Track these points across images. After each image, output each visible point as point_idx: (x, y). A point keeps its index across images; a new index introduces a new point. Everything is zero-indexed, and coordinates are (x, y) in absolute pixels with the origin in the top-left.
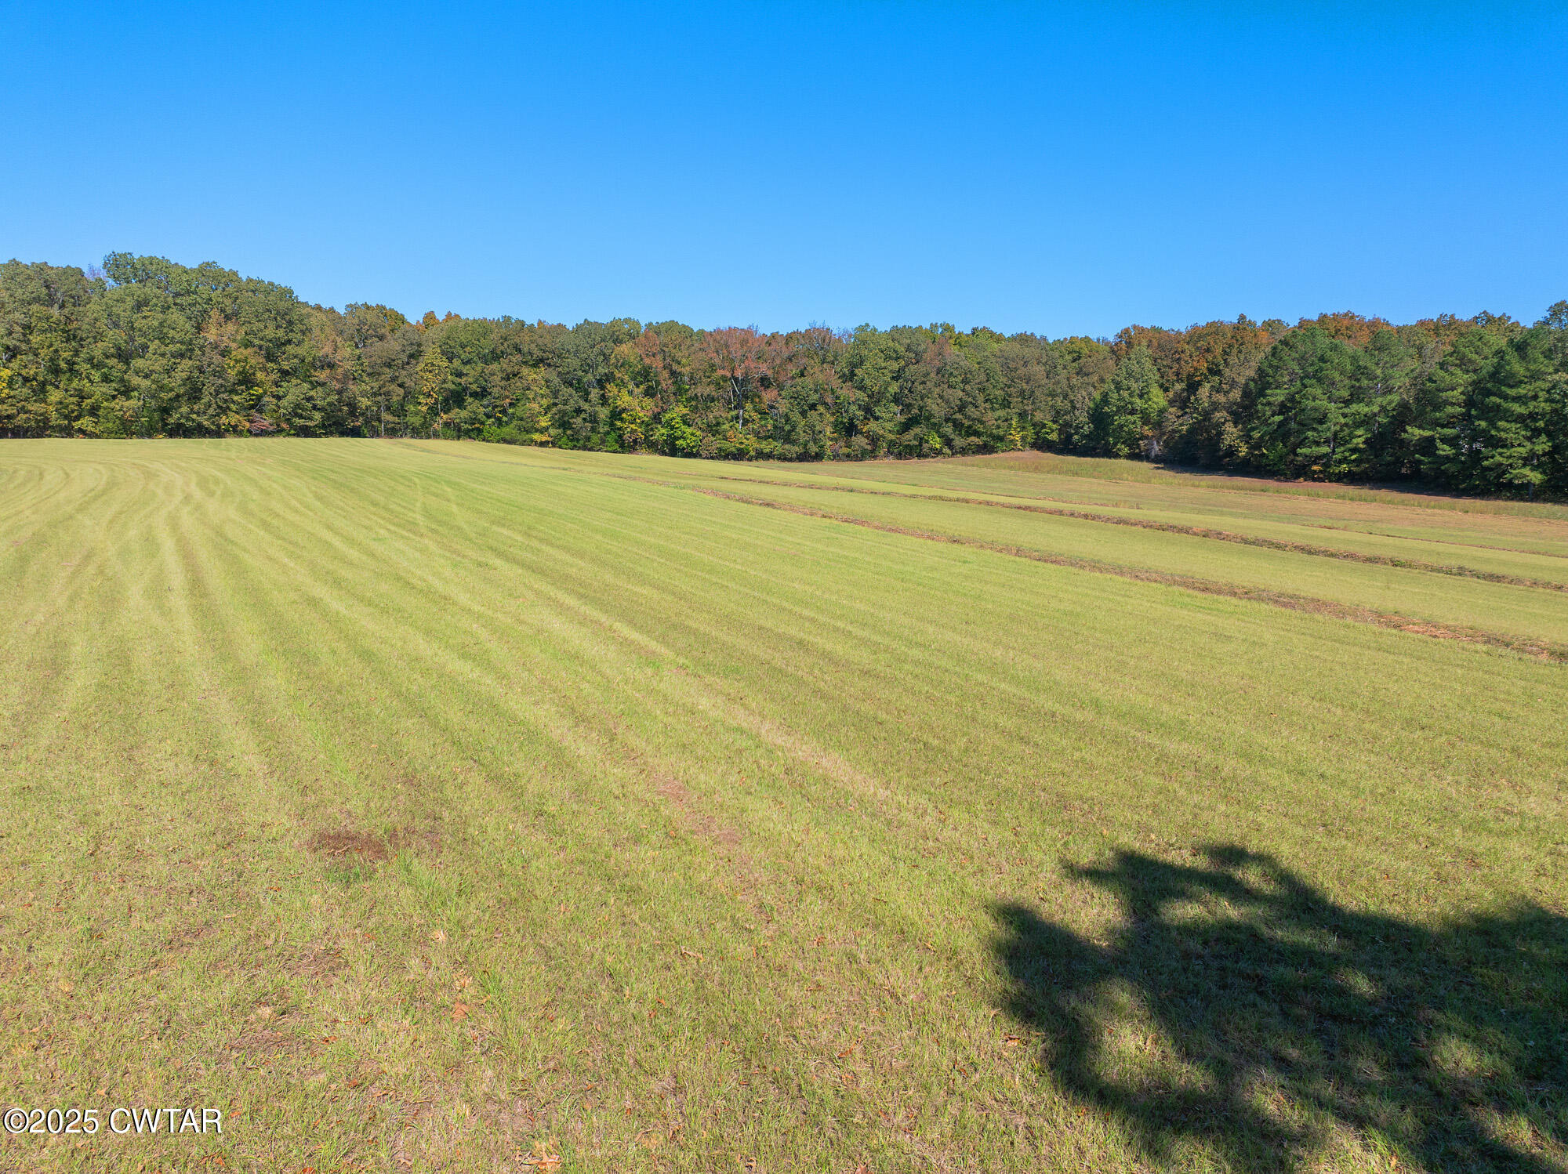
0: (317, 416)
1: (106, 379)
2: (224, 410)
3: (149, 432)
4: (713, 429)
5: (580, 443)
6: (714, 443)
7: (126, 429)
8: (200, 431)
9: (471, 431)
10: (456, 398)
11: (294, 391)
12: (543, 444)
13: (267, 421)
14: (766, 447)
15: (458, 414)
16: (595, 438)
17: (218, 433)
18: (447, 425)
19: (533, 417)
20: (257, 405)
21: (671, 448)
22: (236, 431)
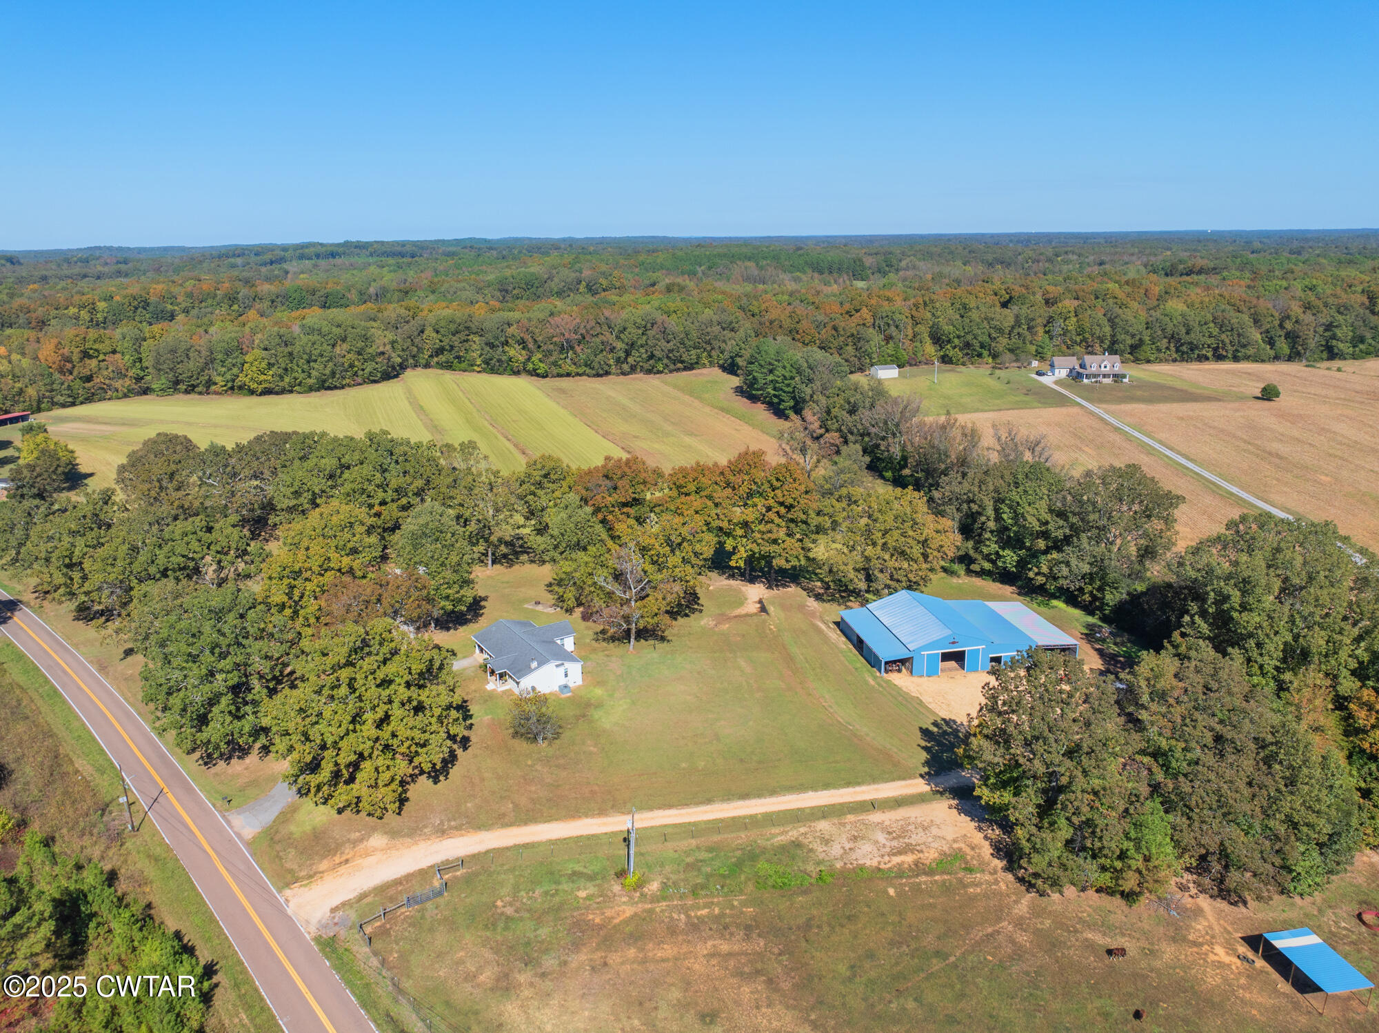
0: (379, 375)
1: (303, 372)
2: (344, 378)
3: (318, 390)
4: (555, 364)
5: (493, 371)
6: (555, 371)
7: (311, 389)
8: (336, 388)
9: (448, 366)
10: (439, 351)
11: (369, 367)
12: (479, 372)
13: (359, 380)
14: (580, 371)
15: (442, 358)
16: (501, 369)
17: (343, 387)
18: (437, 363)
19: (474, 359)
20: (356, 374)
21: (534, 373)
22: (349, 386)
